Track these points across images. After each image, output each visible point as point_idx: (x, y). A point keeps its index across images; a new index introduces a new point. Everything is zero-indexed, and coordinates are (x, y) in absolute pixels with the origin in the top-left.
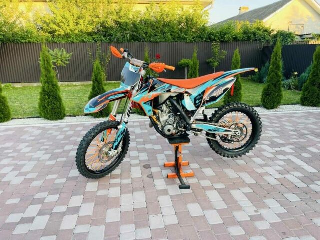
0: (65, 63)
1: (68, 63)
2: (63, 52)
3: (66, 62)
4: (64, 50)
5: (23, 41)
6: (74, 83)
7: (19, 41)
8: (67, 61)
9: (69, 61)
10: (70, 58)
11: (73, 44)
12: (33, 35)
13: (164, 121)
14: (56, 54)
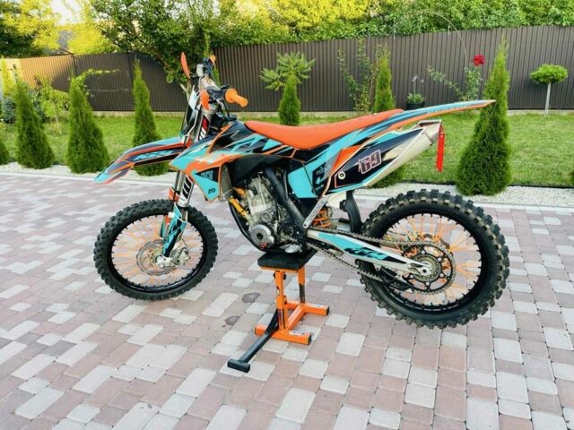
0: (301, 79)
1: (306, 77)
2: (300, 57)
3: (303, 76)
4: (303, 55)
5: (246, 42)
6: (317, 114)
7: (241, 42)
8: (305, 74)
9: (307, 73)
10: (310, 69)
11: (321, 43)
12: (261, 31)
13: (257, 214)
14: (289, 63)
